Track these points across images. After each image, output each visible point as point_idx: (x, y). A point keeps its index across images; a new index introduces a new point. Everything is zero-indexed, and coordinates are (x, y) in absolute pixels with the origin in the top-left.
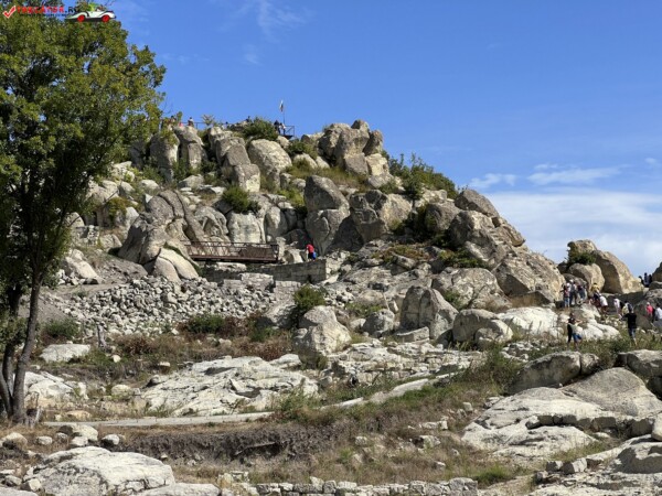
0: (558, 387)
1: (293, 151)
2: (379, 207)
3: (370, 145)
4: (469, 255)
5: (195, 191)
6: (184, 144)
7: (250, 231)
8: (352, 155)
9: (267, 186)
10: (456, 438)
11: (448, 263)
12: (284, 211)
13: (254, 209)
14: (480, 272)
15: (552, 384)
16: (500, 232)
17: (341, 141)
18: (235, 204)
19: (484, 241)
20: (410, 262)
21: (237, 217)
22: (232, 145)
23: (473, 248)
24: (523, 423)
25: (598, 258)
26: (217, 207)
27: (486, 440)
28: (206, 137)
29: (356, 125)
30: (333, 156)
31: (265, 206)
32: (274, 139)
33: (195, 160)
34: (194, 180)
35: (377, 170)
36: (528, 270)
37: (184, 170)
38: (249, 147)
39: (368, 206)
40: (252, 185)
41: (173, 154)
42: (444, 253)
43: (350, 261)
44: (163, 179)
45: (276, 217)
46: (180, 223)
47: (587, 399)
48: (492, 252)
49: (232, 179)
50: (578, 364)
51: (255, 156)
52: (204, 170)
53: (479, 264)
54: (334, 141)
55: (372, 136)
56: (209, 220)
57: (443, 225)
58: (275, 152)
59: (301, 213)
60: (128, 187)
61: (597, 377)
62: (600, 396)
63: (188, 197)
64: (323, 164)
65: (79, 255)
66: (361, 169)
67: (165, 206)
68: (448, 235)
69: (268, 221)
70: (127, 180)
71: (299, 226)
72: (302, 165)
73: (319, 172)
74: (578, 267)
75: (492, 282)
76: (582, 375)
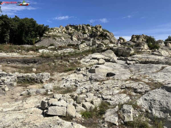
0: (99, 53)
1: (92, 28)
2: (97, 33)
3: (100, 27)
4: (107, 38)
5: (81, 32)
6: (80, 27)
7: (86, 36)
8: (98, 28)
9: (88, 31)
10: (79, 61)
11: (104, 39)
12: (90, 34)
13: (86, 34)
14: (107, 40)
15: (99, 52)
16: (111, 35)
17: (97, 27)
18: (84, 33)
19: (109, 36)
20: (100, 39)
21: (84, 35)
22: (85, 27)
23: (107, 37)
24: (90, 59)
25: (122, 39)
26: (82, 34)
27: (83, 61)
28: (83, 26)
29: (99, 25)
30: (96, 28)
31: (87, 33)
32: (90, 26)
33: (81, 29)
34: (80, 31)
35: (101, 30)
36: (113, 40)
37: (80, 29)
38: (87, 27)
39: (96, 33)
40: (87, 31)
41: (79, 28)
42: (104, 38)
43: (94, 39)
44: (77, 30)
45: (89, 35)
46: (77, 35)
47: (103, 55)
48: (109, 37)
49: (85, 30)
50: (103, 49)
51: (87, 28)
52: (82, 30)
53: (108, 39)
54: (96, 27)
55: (101, 26)
56: (81, 35)
57: (104, 35)
58: (90, 28)
59: (91, 34)
60: (74, 31)
61: (106, 51)
62: (105, 54)
63: (80, 33)
64: (95, 29)
65: (63, 37)
66: (99, 30)
67: (76, 33)
68: (105, 36)
69: (88, 35)
70: (74, 30)
71: (91, 36)
72: (93, 29)
73: (94, 30)
74: (120, 40)
75: (109, 41)
76: (104, 51)
